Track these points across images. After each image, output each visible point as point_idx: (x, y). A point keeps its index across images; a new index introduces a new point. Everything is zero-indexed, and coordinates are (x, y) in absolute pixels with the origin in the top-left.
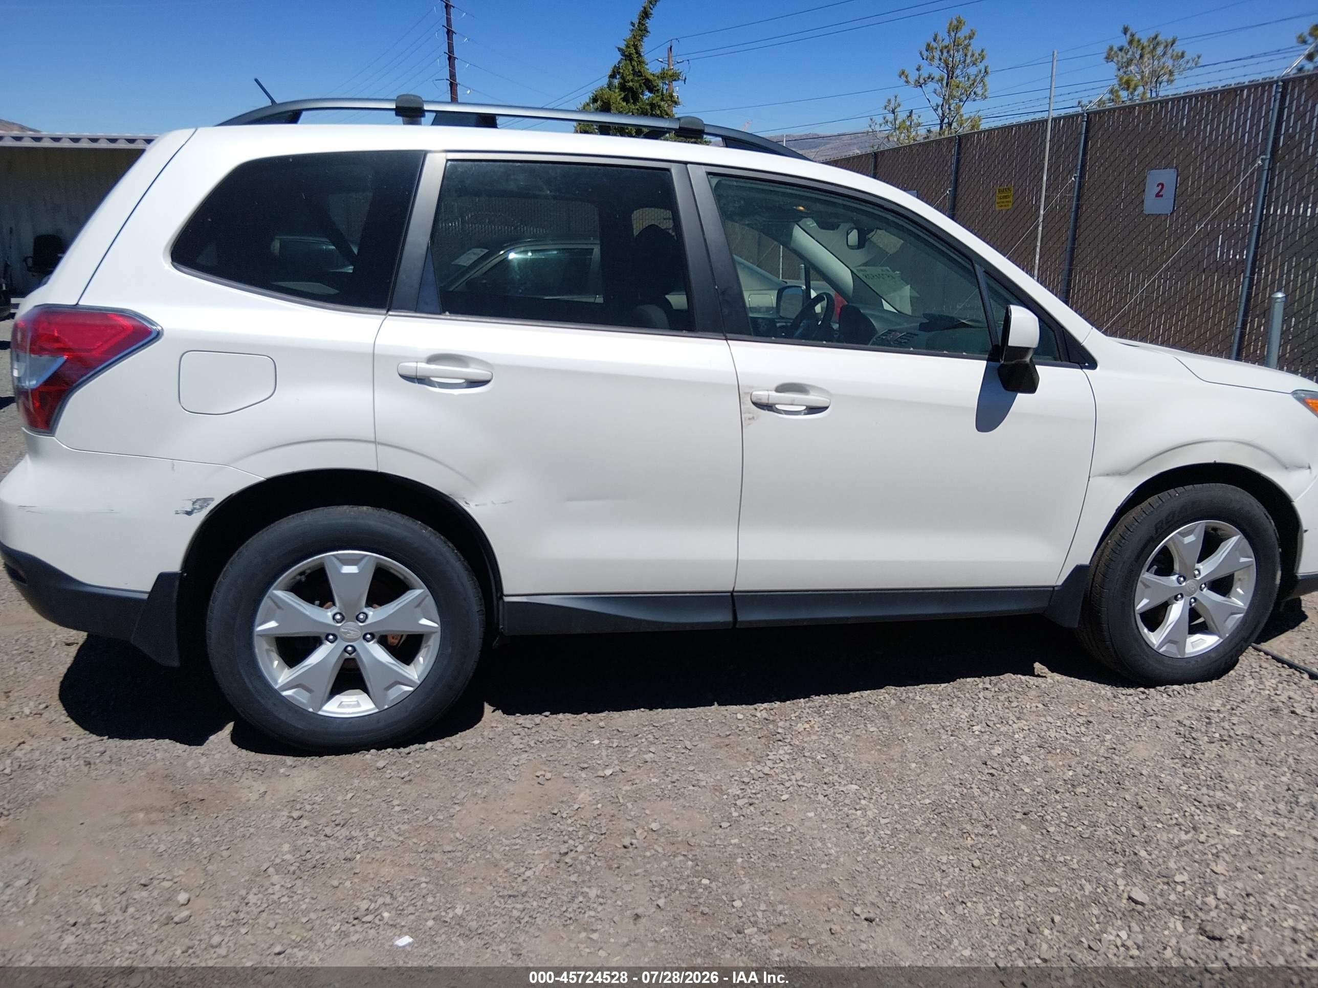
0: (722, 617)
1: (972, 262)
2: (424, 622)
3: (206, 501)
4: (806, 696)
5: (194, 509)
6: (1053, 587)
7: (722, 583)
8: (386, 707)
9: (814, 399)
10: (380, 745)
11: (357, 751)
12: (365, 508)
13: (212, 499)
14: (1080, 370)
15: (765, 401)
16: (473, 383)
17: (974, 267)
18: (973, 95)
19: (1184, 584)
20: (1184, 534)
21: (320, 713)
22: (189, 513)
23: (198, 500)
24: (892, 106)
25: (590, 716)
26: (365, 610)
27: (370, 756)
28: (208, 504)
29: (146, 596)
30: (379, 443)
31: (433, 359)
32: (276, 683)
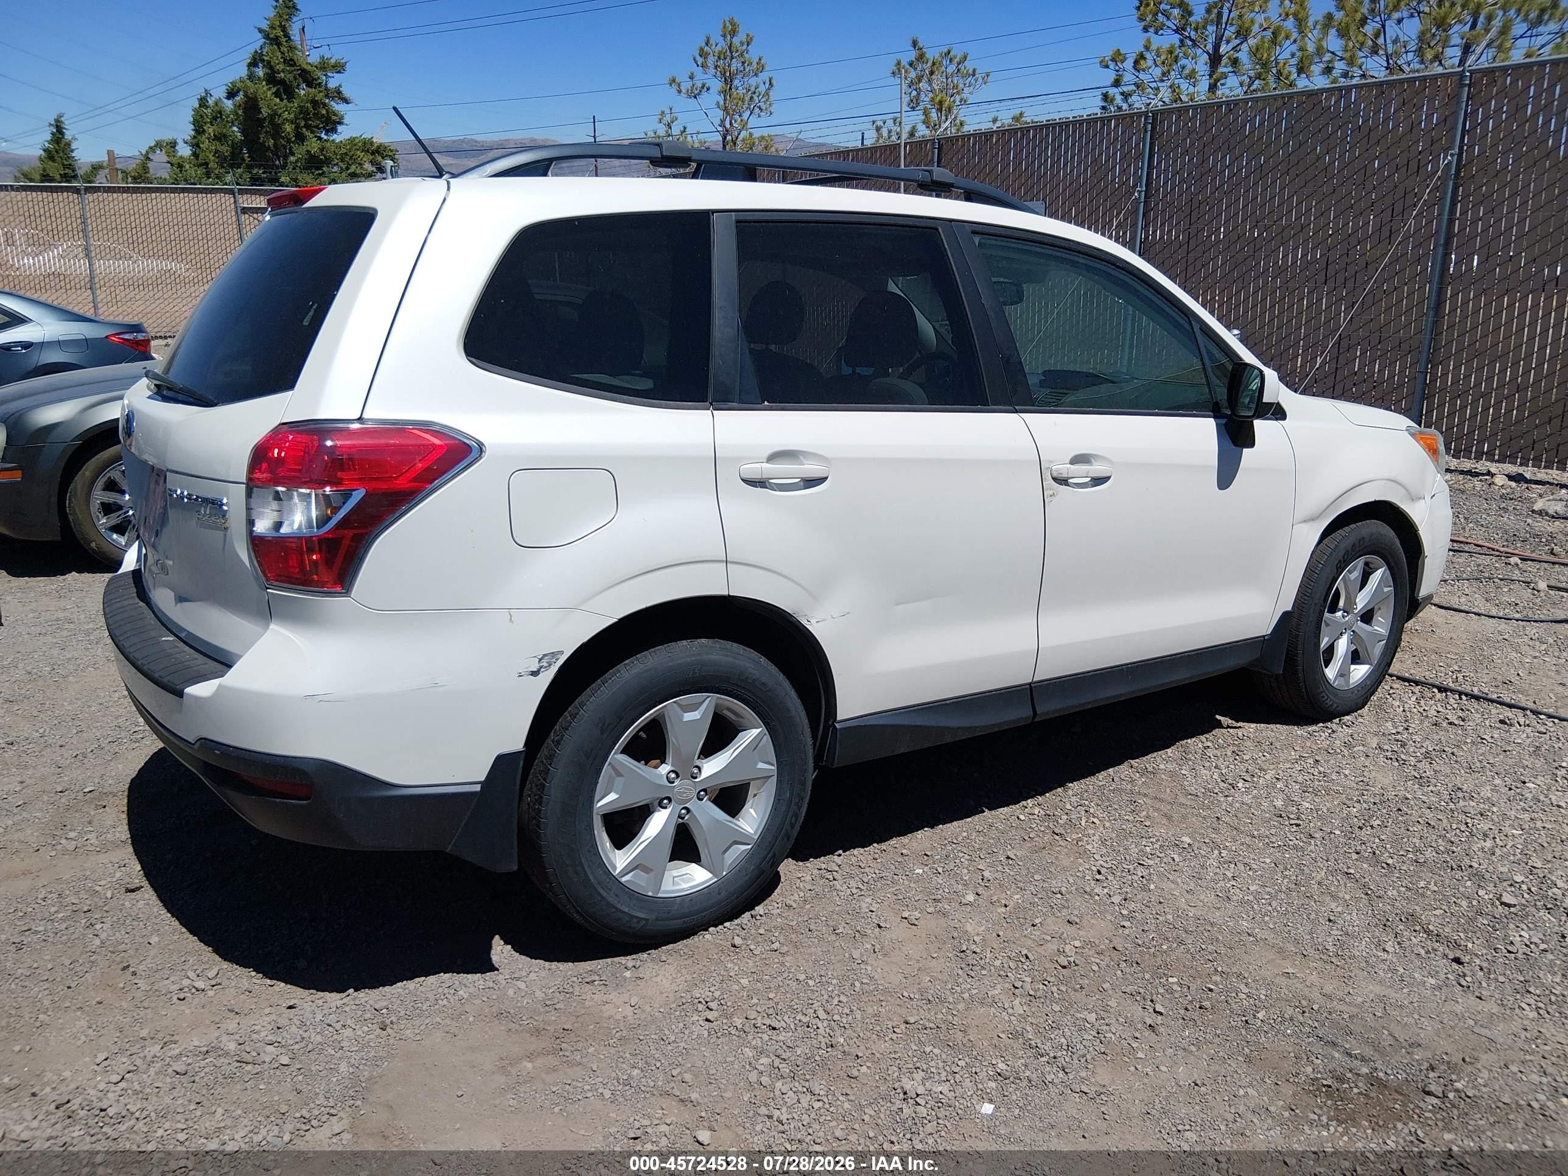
0: (1020, 713)
1: (1189, 318)
2: (761, 765)
3: (554, 655)
5: (541, 667)
6: (1264, 636)
7: (1021, 676)
8: (724, 873)
9: (1099, 469)
10: (718, 921)
11: (695, 934)
12: (703, 640)
13: (562, 652)
14: (1275, 422)
15: (1061, 475)
16: (811, 482)
17: (1191, 324)
18: (757, 110)
19: (1347, 619)
20: (1350, 572)
21: (660, 895)
22: (535, 674)
23: (545, 655)
24: (668, 118)
25: (884, 846)
26: (698, 763)
27: (709, 937)
28: (557, 660)
29: (478, 788)
30: (721, 561)
31: (774, 457)
32: (615, 868)
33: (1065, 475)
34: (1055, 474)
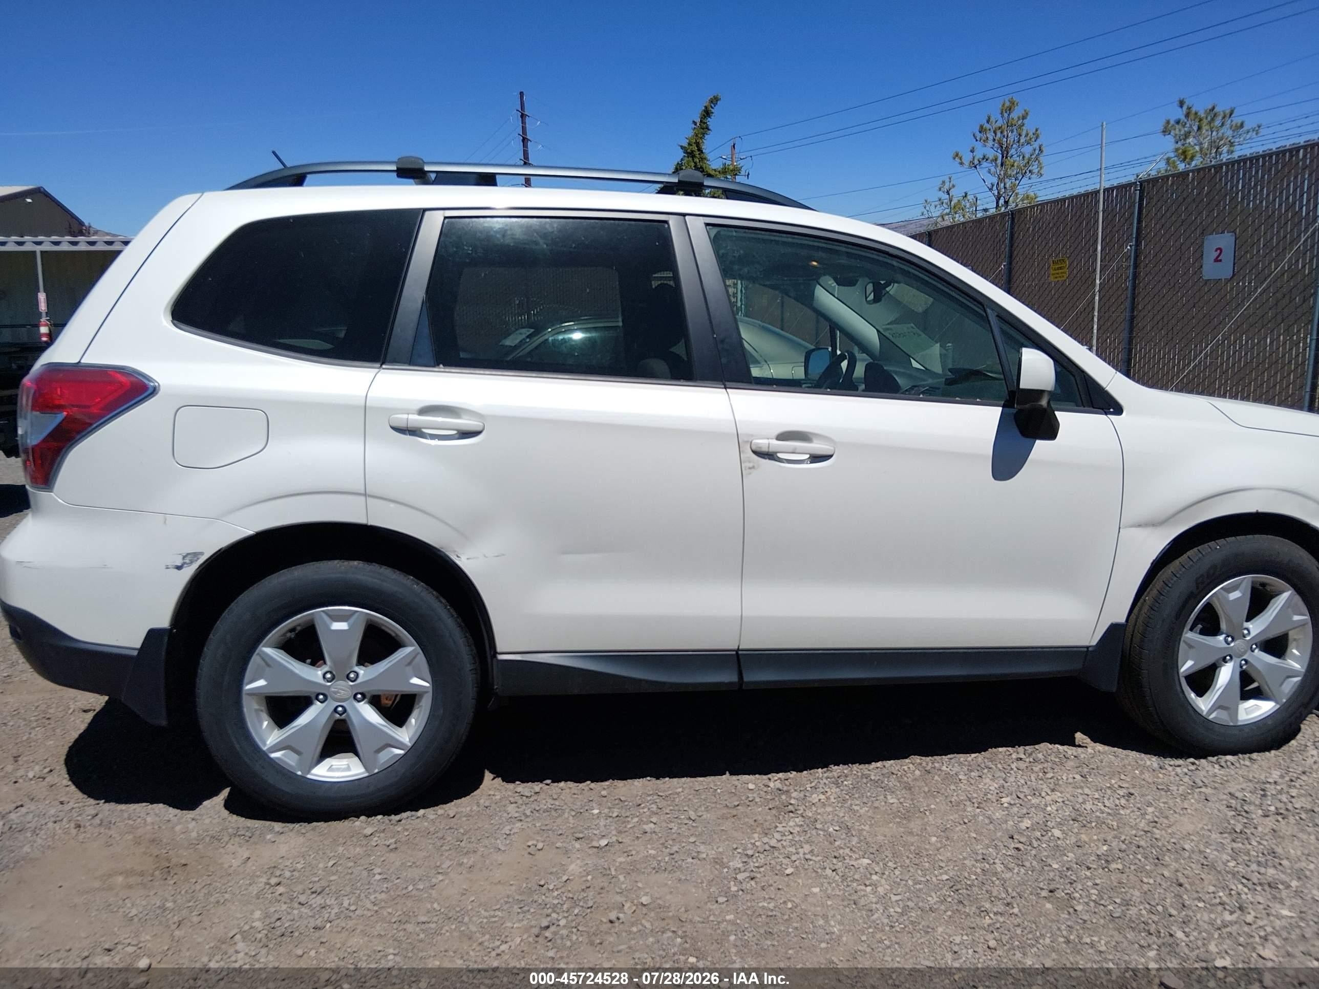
0: (727, 677)
1: (983, 306)
2: (415, 681)
3: (196, 555)
4: (825, 765)
5: (184, 563)
6: (1088, 647)
7: (726, 641)
8: (376, 771)
9: (818, 447)
10: (370, 811)
11: (346, 818)
12: (356, 563)
13: (202, 554)
14: (1104, 416)
15: (765, 449)
16: (465, 434)
17: (985, 311)
18: (1028, 174)
19: (1232, 645)
20: (1229, 590)
21: (309, 776)
22: (179, 568)
23: (188, 554)
24: (946, 187)
25: (593, 785)
26: (356, 669)
27: (360, 824)
28: (198, 559)
29: (135, 653)
30: (370, 496)
31: (424, 411)
32: (265, 744)
33: (771, 450)
34: (754, 448)
